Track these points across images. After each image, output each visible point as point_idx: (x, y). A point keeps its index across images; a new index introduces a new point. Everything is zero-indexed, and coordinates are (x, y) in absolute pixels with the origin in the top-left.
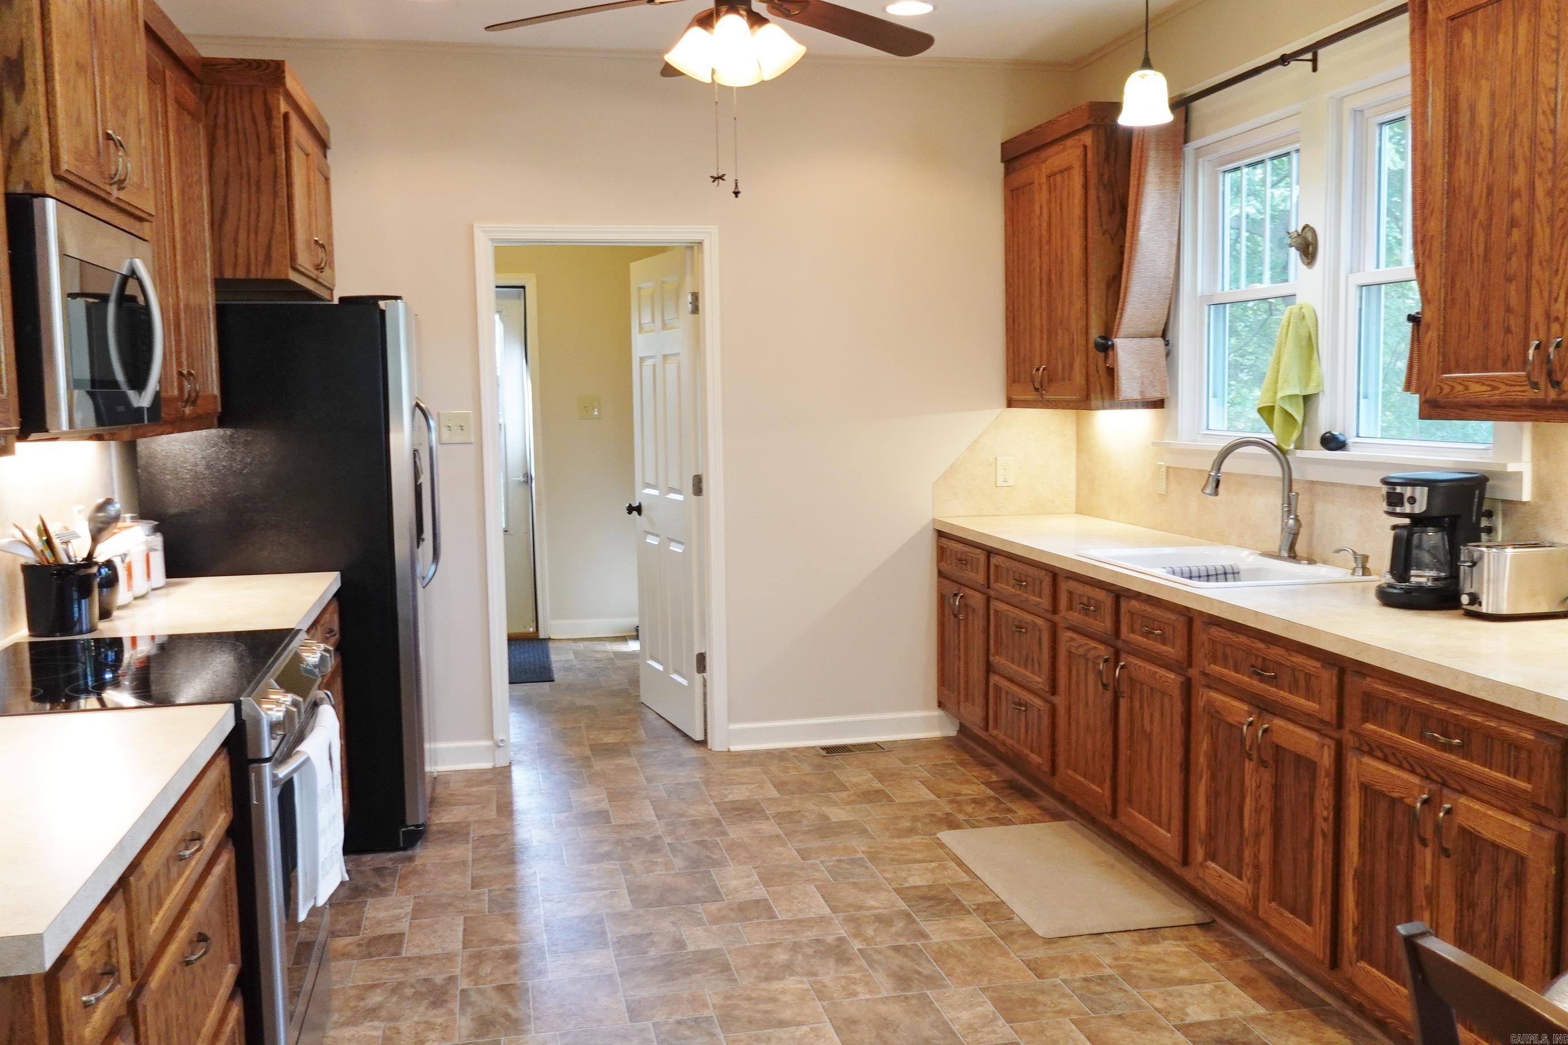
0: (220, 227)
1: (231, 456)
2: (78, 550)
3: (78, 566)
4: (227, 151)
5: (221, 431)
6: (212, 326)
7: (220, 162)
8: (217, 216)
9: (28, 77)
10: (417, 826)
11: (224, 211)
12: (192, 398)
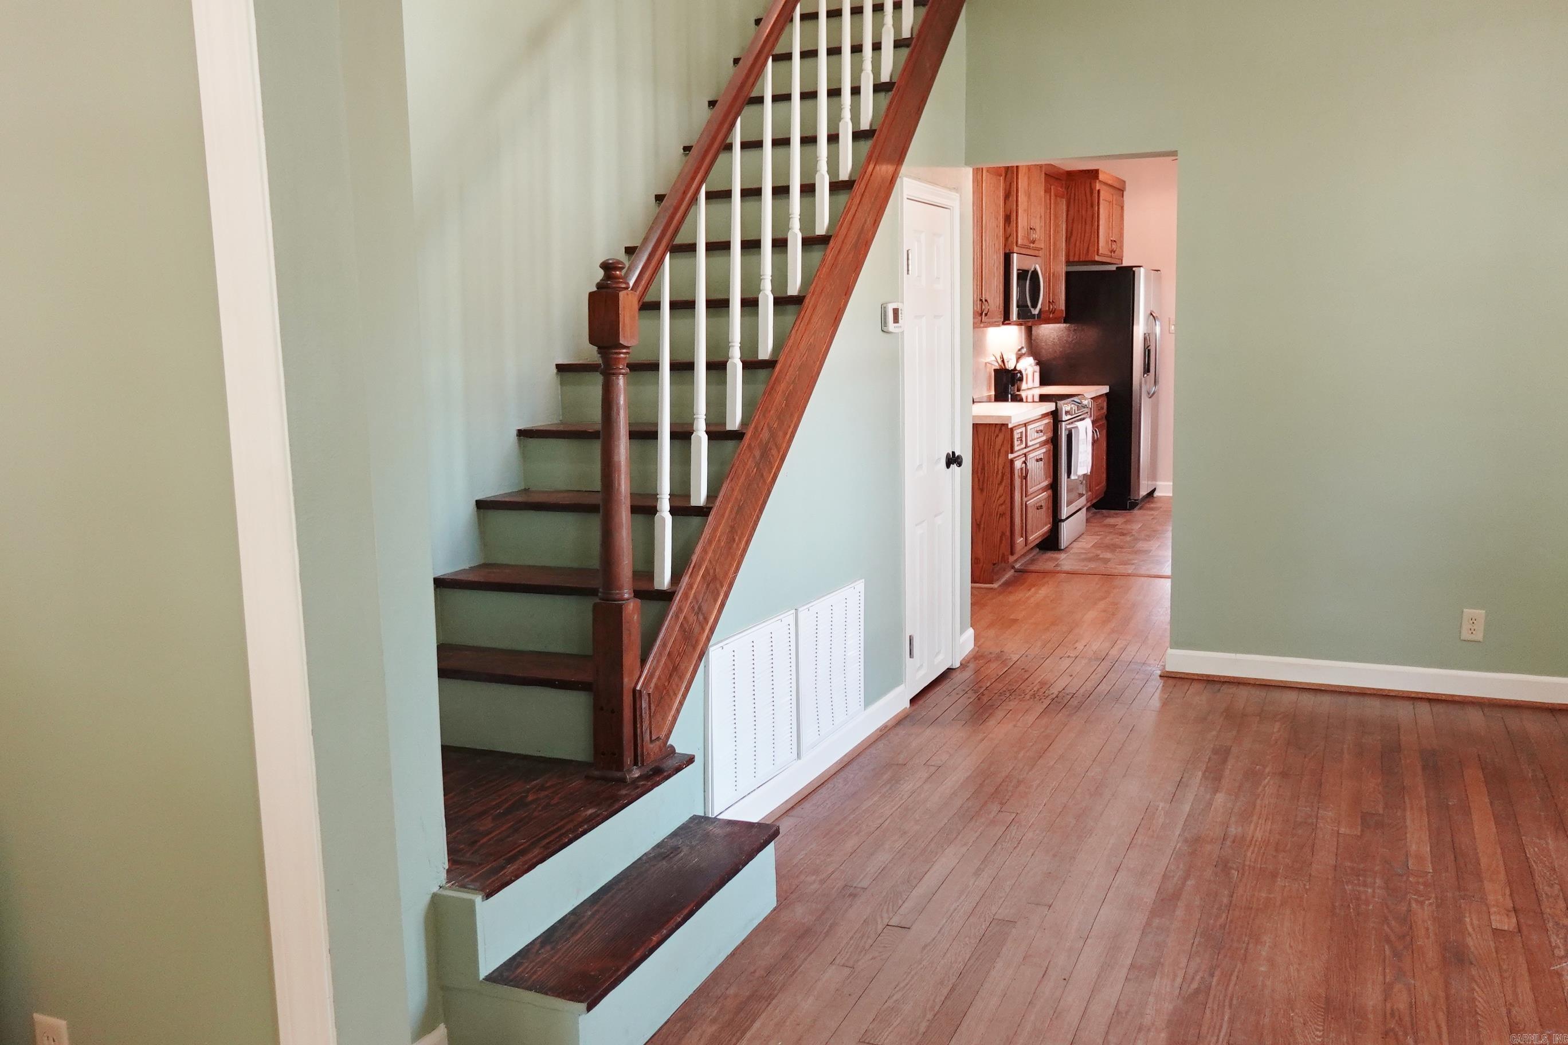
0: (1070, 239)
1: (1068, 335)
2: (1010, 366)
3: (1012, 370)
4: (1074, 208)
5: (1065, 325)
6: (1063, 281)
7: (1071, 213)
8: (1069, 235)
9: (1012, 220)
10: (1135, 500)
11: (1071, 233)
12: (1053, 312)
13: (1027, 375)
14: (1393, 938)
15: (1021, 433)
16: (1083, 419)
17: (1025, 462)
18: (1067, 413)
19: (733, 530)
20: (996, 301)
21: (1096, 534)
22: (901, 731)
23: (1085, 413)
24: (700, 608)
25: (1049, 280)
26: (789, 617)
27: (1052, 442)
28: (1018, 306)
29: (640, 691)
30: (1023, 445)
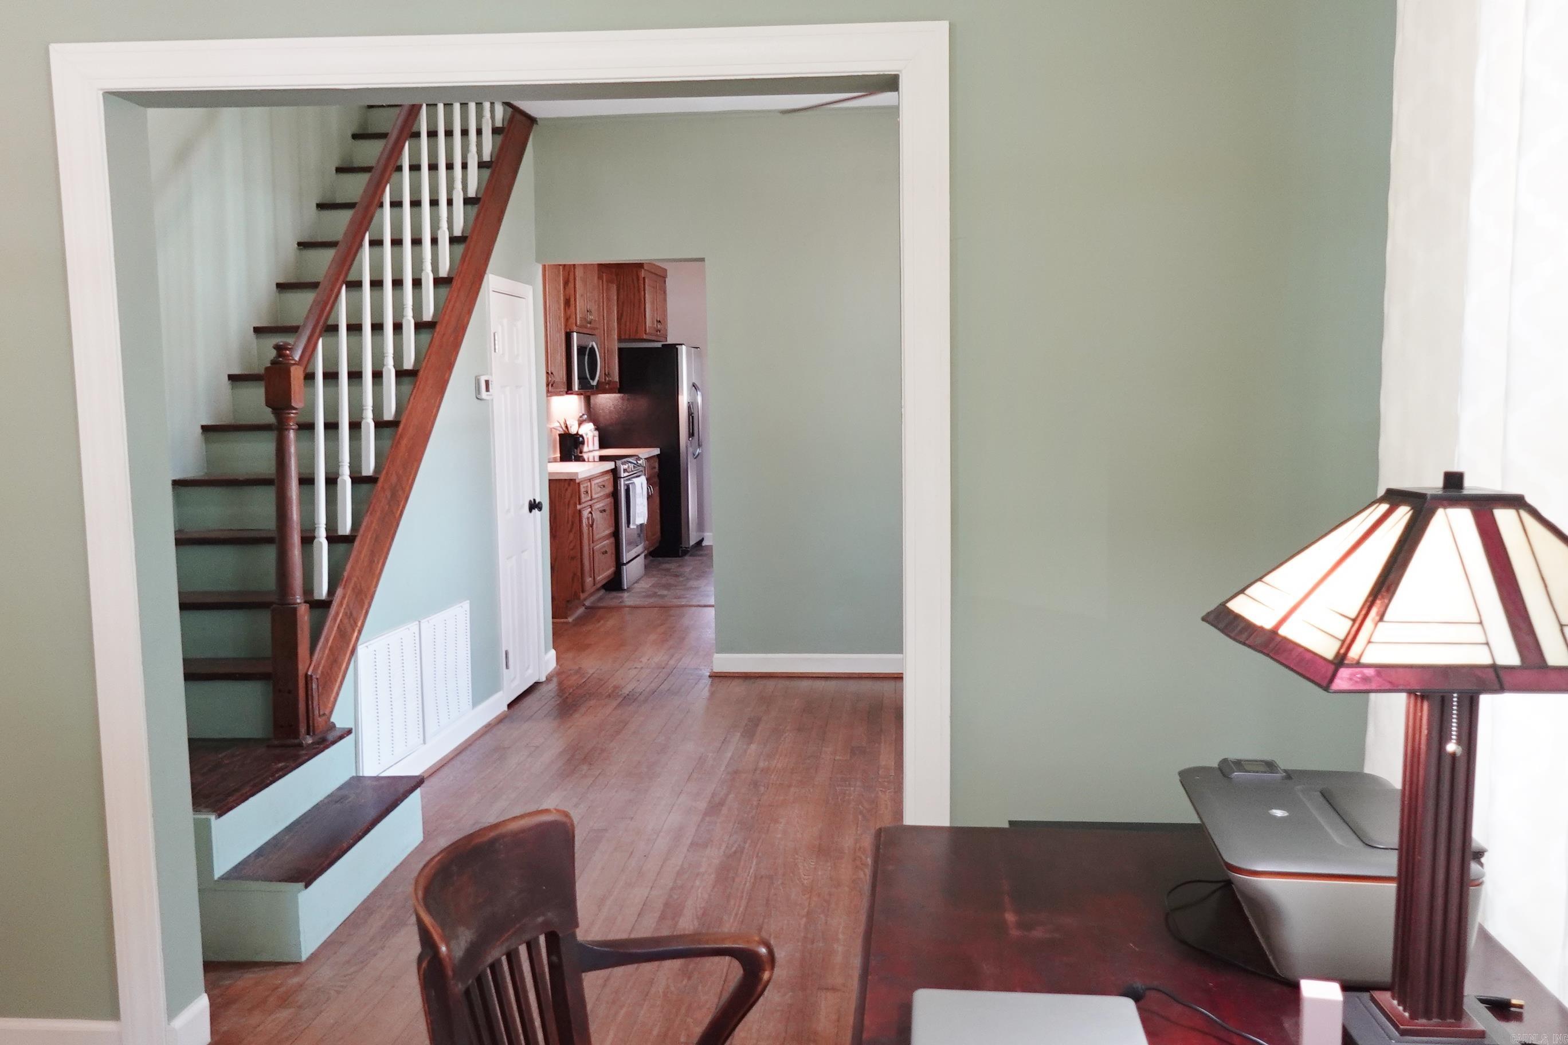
0: (621, 320)
1: (623, 404)
2: (573, 430)
3: (575, 435)
4: (624, 293)
5: (619, 395)
6: (617, 357)
7: (621, 296)
8: (620, 316)
9: (571, 304)
10: (686, 548)
11: (622, 315)
12: (609, 382)
13: (588, 439)
14: (864, 811)
15: (587, 487)
16: (639, 476)
17: (591, 513)
18: (625, 470)
19: (373, 553)
20: (561, 375)
21: (653, 576)
22: (502, 727)
23: (639, 472)
24: (351, 614)
25: (605, 356)
26: (414, 627)
27: (613, 496)
28: (579, 378)
29: (311, 676)
30: (589, 498)
